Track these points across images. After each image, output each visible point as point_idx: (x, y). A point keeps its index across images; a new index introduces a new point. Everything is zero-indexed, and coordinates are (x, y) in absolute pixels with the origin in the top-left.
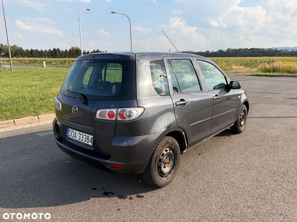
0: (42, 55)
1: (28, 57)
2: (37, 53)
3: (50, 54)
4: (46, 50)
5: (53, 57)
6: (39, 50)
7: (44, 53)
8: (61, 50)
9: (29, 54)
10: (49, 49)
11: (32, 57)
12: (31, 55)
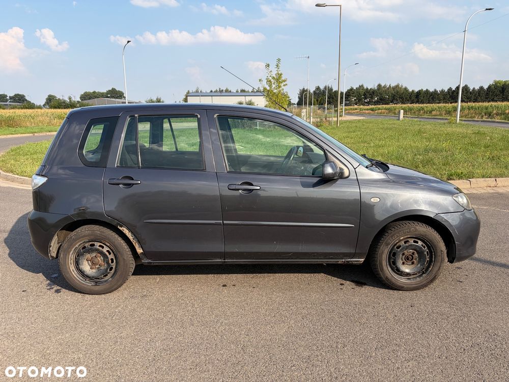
0: (434, 99)
1: (411, 103)
2: (427, 96)
3: (448, 97)
4: (442, 90)
5: (453, 101)
6: (431, 90)
7: (438, 95)
8: (471, 88)
9: (413, 98)
10: (449, 88)
11: (418, 102)
12: (416, 100)
